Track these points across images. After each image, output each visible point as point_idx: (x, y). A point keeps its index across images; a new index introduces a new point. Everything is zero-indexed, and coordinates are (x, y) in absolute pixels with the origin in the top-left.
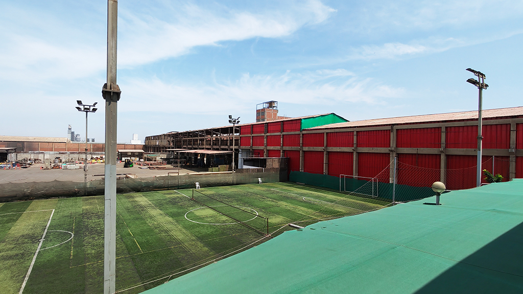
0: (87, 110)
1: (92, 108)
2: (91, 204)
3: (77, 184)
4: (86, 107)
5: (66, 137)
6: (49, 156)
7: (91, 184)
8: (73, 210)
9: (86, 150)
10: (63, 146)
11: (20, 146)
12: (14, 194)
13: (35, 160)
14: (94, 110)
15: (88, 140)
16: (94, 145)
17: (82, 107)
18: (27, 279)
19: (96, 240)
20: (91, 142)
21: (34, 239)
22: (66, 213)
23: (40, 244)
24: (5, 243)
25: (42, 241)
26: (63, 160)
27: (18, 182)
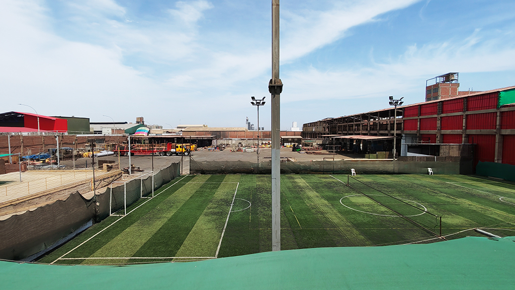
0: (258, 104)
1: (262, 102)
2: (262, 181)
3: (252, 164)
4: (257, 101)
5: (245, 127)
6: (235, 141)
7: (262, 165)
8: (250, 184)
9: (258, 137)
10: (243, 134)
11: (219, 135)
12: (216, 169)
13: (227, 144)
14: (263, 103)
15: (259, 129)
16: (264, 133)
17: (255, 102)
18: (224, 231)
19: (266, 211)
20: (261, 130)
21: (227, 203)
22: (246, 186)
23: (231, 207)
24: (212, 203)
25: (232, 204)
26: (243, 145)
27: (218, 160)
